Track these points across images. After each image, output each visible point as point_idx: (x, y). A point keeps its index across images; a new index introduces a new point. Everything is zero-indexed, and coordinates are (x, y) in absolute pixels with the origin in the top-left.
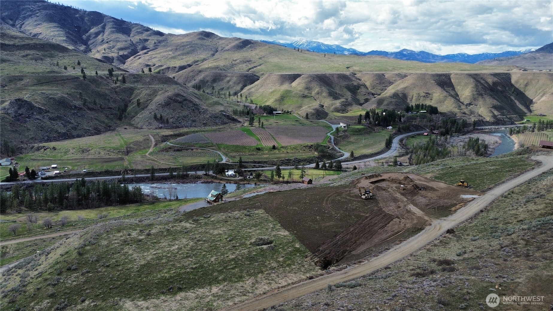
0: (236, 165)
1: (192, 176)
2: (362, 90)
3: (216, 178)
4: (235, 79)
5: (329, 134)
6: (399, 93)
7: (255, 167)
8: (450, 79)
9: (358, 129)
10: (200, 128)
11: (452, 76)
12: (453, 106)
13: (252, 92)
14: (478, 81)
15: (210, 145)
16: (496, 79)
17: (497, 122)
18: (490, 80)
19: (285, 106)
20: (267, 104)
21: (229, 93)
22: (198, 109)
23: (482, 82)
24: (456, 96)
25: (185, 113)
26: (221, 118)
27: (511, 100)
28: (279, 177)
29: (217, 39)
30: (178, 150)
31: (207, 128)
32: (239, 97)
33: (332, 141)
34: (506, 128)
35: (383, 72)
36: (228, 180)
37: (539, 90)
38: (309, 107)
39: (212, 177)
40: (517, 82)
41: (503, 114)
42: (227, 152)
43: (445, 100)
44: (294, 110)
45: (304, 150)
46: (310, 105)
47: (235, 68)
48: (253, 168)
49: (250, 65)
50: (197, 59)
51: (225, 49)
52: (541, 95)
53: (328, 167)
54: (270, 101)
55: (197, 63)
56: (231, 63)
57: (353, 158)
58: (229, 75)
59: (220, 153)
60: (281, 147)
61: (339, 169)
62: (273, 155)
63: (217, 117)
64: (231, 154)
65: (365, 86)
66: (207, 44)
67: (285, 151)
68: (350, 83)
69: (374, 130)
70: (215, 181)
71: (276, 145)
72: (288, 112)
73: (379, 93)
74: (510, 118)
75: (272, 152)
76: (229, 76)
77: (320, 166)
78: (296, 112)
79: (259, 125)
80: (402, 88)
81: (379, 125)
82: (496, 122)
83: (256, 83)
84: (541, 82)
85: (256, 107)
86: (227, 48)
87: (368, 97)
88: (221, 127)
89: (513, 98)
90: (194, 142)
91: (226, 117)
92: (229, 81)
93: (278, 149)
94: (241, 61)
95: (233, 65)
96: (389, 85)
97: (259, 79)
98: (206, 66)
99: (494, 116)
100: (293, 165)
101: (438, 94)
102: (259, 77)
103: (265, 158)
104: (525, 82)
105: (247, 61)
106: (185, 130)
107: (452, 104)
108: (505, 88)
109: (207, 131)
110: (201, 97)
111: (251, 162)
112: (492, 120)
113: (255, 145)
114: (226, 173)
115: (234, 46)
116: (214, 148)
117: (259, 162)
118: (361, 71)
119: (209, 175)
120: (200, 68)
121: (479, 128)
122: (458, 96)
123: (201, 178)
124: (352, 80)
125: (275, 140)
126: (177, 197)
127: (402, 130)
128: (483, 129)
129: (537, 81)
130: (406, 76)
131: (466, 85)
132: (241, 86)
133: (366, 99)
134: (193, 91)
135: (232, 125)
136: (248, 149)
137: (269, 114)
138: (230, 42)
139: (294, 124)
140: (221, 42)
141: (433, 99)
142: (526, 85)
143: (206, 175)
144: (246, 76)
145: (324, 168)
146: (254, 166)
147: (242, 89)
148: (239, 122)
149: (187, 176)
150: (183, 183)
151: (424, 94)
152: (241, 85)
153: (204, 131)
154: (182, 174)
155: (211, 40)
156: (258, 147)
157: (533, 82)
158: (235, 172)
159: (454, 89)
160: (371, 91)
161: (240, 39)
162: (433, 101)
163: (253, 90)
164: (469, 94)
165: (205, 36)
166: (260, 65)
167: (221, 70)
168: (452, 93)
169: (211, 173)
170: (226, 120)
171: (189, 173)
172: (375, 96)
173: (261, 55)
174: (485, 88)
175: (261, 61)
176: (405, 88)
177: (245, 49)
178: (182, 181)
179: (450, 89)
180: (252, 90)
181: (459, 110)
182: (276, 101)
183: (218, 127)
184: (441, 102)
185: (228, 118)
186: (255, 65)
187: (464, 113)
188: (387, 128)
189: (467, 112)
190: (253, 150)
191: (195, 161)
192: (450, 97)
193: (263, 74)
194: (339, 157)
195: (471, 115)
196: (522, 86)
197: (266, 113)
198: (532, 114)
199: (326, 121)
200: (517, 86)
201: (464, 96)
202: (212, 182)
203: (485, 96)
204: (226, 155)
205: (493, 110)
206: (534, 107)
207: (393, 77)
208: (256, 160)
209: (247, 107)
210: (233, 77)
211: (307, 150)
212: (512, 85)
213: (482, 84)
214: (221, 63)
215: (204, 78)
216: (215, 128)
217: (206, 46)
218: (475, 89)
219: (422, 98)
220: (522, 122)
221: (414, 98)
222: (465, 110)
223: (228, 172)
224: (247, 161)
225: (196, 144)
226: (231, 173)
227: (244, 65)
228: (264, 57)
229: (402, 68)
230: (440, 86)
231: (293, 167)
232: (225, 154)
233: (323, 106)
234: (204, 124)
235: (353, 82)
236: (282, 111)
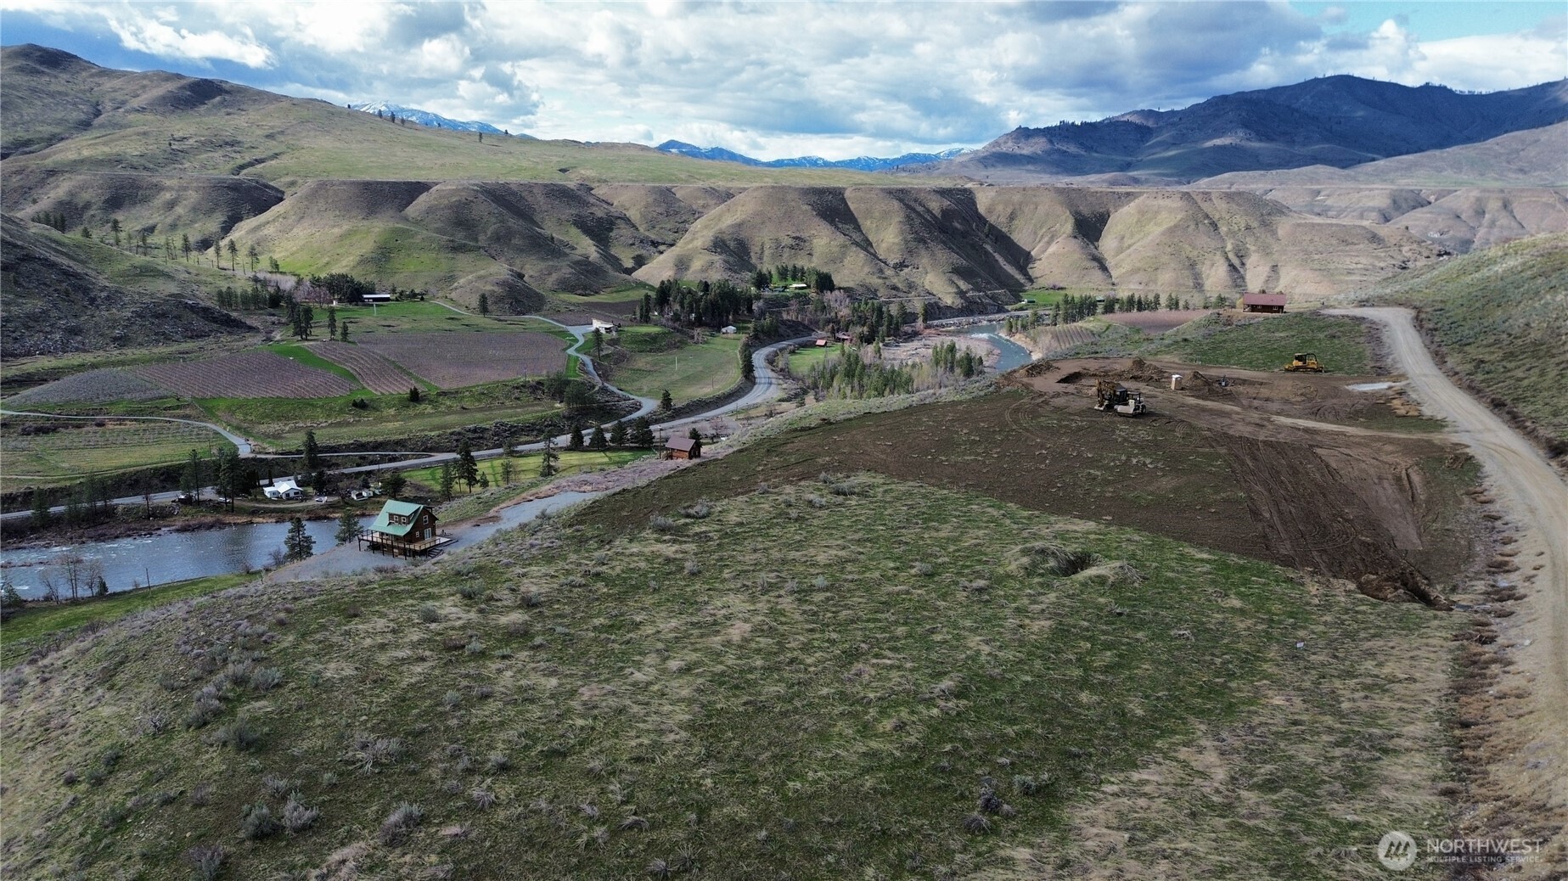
0: (294, 461)
1: (128, 510)
2: (621, 233)
3: (232, 510)
4: (193, 196)
5: (571, 351)
6: (726, 237)
7: (364, 460)
8: (844, 201)
9: (648, 334)
10: (101, 353)
11: (847, 194)
12: (866, 269)
13: (265, 239)
14: (908, 207)
15: (172, 402)
16: (946, 203)
17: (970, 308)
18: (936, 205)
19: (397, 276)
20: (337, 270)
21: (186, 239)
22: (86, 291)
23: (920, 209)
24: (866, 245)
25: (34, 305)
26: (178, 317)
27: (986, 252)
28: (470, 484)
29: (92, 76)
30: (40, 431)
31: (130, 353)
32: (225, 252)
33: (591, 368)
34: (990, 321)
35: (669, 185)
36: (282, 511)
37: (1041, 227)
38: (480, 277)
39: (216, 507)
40: (990, 211)
41: (977, 288)
42: (244, 421)
43: (844, 254)
44: (433, 289)
45: (518, 399)
46: (482, 272)
47: (187, 165)
48: (358, 465)
49: (238, 156)
50: (27, 136)
51: (128, 107)
52: (1046, 239)
53: (612, 440)
54: (344, 263)
55: (27, 149)
56: (165, 146)
57: (670, 410)
58: (168, 183)
59: (219, 429)
60: (439, 394)
61: (645, 443)
62: (416, 422)
63: (164, 315)
64: (263, 428)
65: (627, 220)
66: (53, 88)
67: (456, 405)
68: (586, 212)
69: (693, 337)
70: (229, 519)
71: (421, 389)
72: (413, 295)
73: (669, 241)
74: (993, 298)
75: (411, 412)
76: (170, 189)
77: (587, 441)
78: (440, 295)
79: (333, 333)
80: (732, 226)
81: (699, 323)
82: (967, 308)
83: (276, 209)
84: (1042, 209)
85: (300, 282)
86: (135, 103)
87: (643, 252)
88: (185, 346)
89: (989, 248)
90: (102, 398)
91: (197, 313)
92: (171, 205)
93: (431, 402)
94: (203, 144)
95: (175, 152)
96: (692, 219)
97: (281, 200)
98: (72, 156)
99: (961, 294)
100: (499, 446)
101: (824, 241)
102: (283, 193)
103: (391, 432)
104: (1009, 210)
105: (227, 143)
106: (44, 363)
107: (863, 266)
108: (971, 226)
109: (134, 362)
110: (79, 252)
111: (348, 448)
112: (958, 302)
113: (345, 393)
114: (267, 490)
115: (164, 98)
116: (188, 411)
117: (377, 446)
118: (605, 181)
119: (199, 503)
120: (49, 162)
121: (936, 322)
122: (870, 244)
123: (171, 515)
124: (586, 204)
125: (409, 374)
126: (103, 587)
127: (761, 336)
128: (943, 326)
129: (1032, 207)
130: (729, 195)
131: (886, 215)
132: (223, 219)
133: (639, 256)
134: (46, 233)
135: (225, 338)
136: (322, 407)
137: (350, 302)
138: (144, 87)
139: (447, 328)
140: (108, 84)
141: (816, 255)
142: (1012, 217)
143: (187, 502)
144: (235, 187)
145: (599, 444)
146: (362, 458)
147: (227, 229)
148: (250, 328)
149: (110, 513)
150: (101, 538)
151: (790, 242)
152: (219, 218)
153: (122, 363)
154: (87, 509)
155: (65, 76)
156: (358, 397)
157: (1026, 210)
158: (299, 483)
159: (858, 228)
160: (647, 233)
161: (179, 76)
162: (814, 259)
163: (269, 231)
164: (896, 240)
165: (42, 63)
166: (276, 156)
167: (135, 168)
168: (856, 236)
169: (208, 493)
170: (198, 323)
171: (116, 501)
172: (662, 248)
173: (272, 128)
174: (927, 225)
175: (274, 146)
176: (740, 225)
177: (202, 108)
178: (92, 532)
179: (851, 227)
180: (266, 232)
181: (881, 281)
182: (363, 261)
183: (175, 348)
184: (837, 260)
185: (206, 318)
186: (257, 154)
187: (895, 288)
188: (724, 330)
189: (899, 285)
190: (341, 411)
191: (126, 461)
192: (854, 248)
193: (293, 184)
194: (630, 413)
195: (909, 292)
196: (1002, 219)
197: (340, 301)
198: (1035, 286)
199: (544, 316)
200: (992, 219)
201: (884, 245)
202: (221, 525)
203: (931, 245)
204: (246, 433)
205: (955, 278)
206: (1036, 269)
207: (697, 198)
208: (364, 440)
209: (265, 283)
210: (185, 189)
211: (526, 396)
212: (981, 220)
213: (918, 214)
214: (132, 149)
215: (72, 194)
216: (162, 349)
217: (52, 95)
218: (907, 227)
219: (787, 253)
220: (1018, 305)
221: (767, 252)
222: (895, 281)
223: (271, 484)
224: (332, 443)
225: (112, 403)
226: (284, 486)
227: (216, 155)
228: (282, 133)
229: (714, 176)
230: (825, 219)
231: (501, 450)
232: (238, 428)
233: (521, 276)
234: (115, 339)
235: (594, 210)
236: (393, 291)
